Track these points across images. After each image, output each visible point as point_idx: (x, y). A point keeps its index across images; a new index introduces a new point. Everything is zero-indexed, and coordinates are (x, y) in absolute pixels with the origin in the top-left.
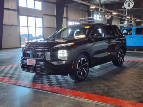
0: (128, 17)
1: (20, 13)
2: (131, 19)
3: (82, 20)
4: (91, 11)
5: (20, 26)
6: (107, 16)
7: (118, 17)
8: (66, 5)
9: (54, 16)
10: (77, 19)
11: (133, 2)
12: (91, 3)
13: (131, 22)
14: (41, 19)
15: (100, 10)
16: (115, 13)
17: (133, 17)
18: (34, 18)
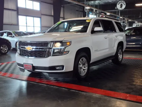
0: (121, 18)
1: (19, 13)
2: (124, 19)
4: (86, 12)
5: (19, 25)
7: (111, 17)
8: (62, 6)
9: (51, 16)
11: (125, 3)
12: (86, 4)
13: (124, 22)
14: (39, 19)
15: (94, 11)
16: (108, 14)
17: (126, 17)
18: (32, 18)
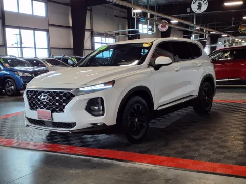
0: (197, 28)
1: (6, 24)
2: (202, 30)
3: (118, 34)
4: (134, 18)
5: (7, 46)
6: (162, 26)
7: (180, 28)
8: (88, 8)
9: (68, 27)
10: (109, 33)
11: (206, 1)
12: (134, 4)
13: (202, 36)
14: (45, 33)
15: (149, 16)
16: (175, 22)
17: (206, 27)
18: (32, 31)
